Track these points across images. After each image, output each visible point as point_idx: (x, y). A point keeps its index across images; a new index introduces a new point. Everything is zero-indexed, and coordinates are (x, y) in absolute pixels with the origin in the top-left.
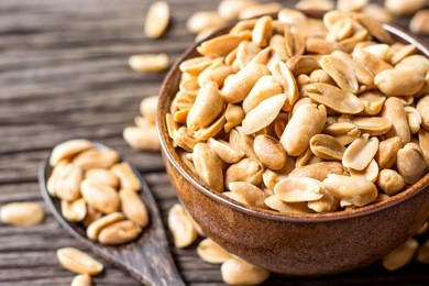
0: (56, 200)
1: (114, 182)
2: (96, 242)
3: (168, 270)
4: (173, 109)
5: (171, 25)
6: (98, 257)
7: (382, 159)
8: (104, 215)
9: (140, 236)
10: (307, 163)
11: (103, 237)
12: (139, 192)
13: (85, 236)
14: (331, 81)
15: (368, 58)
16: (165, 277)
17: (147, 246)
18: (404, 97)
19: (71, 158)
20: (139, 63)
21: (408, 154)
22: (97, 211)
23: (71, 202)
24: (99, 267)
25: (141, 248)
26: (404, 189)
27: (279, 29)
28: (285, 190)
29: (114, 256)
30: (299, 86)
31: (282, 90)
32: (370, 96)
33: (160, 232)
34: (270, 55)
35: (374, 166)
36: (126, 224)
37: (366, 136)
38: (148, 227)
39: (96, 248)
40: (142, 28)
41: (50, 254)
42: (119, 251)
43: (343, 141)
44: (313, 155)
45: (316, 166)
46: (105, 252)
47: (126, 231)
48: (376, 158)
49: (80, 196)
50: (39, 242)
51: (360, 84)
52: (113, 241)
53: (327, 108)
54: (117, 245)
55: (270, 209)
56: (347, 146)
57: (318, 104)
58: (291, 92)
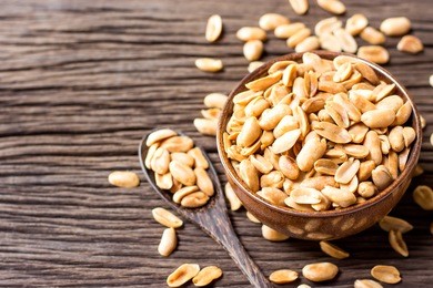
0: (150, 172)
1: (191, 163)
2: (179, 205)
3: (228, 229)
4: (228, 130)
5: (223, 32)
6: (178, 215)
7: (362, 175)
8: (184, 186)
9: (208, 202)
10: (312, 176)
11: (184, 203)
12: (207, 170)
13: (171, 200)
14: (331, 120)
15: (359, 100)
16: (226, 234)
17: (214, 211)
18: (381, 129)
19: (161, 142)
20: (202, 64)
21: (379, 174)
22: (179, 183)
23: (161, 175)
24: (180, 223)
25: (209, 211)
26: (374, 196)
27: (301, 71)
28: (297, 195)
29: (192, 216)
30: (309, 122)
31: (298, 126)
32: (357, 128)
33: (222, 200)
34: (292, 98)
35: (356, 180)
36: (199, 194)
37: (352, 159)
38: (213, 197)
39: (179, 210)
40: (204, 34)
41: (145, 211)
42: (195, 213)
43: (337, 161)
44: (315, 172)
45: (318, 180)
46: (185, 213)
47: (200, 199)
48: (358, 174)
49: (168, 171)
50: (137, 201)
51: (350, 120)
52: (190, 206)
53: (328, 141)
54: (193, 209)
55: (287, 206)
56: (340, 165)
57: (321, 137)
58: (304, 127)
